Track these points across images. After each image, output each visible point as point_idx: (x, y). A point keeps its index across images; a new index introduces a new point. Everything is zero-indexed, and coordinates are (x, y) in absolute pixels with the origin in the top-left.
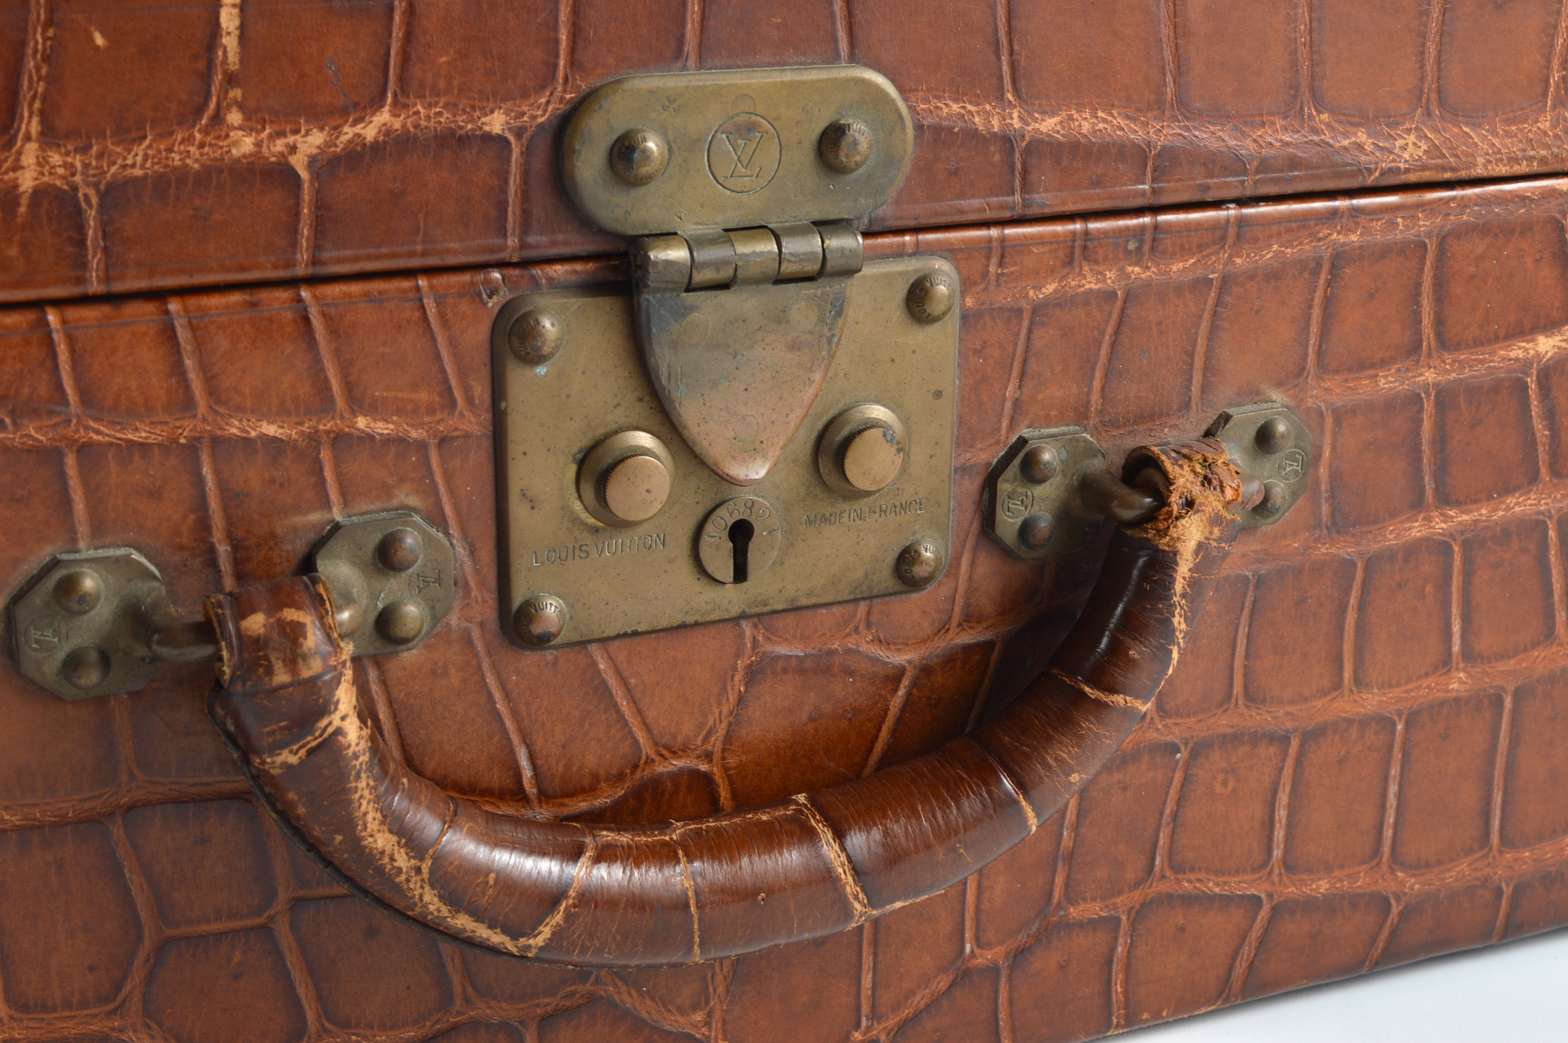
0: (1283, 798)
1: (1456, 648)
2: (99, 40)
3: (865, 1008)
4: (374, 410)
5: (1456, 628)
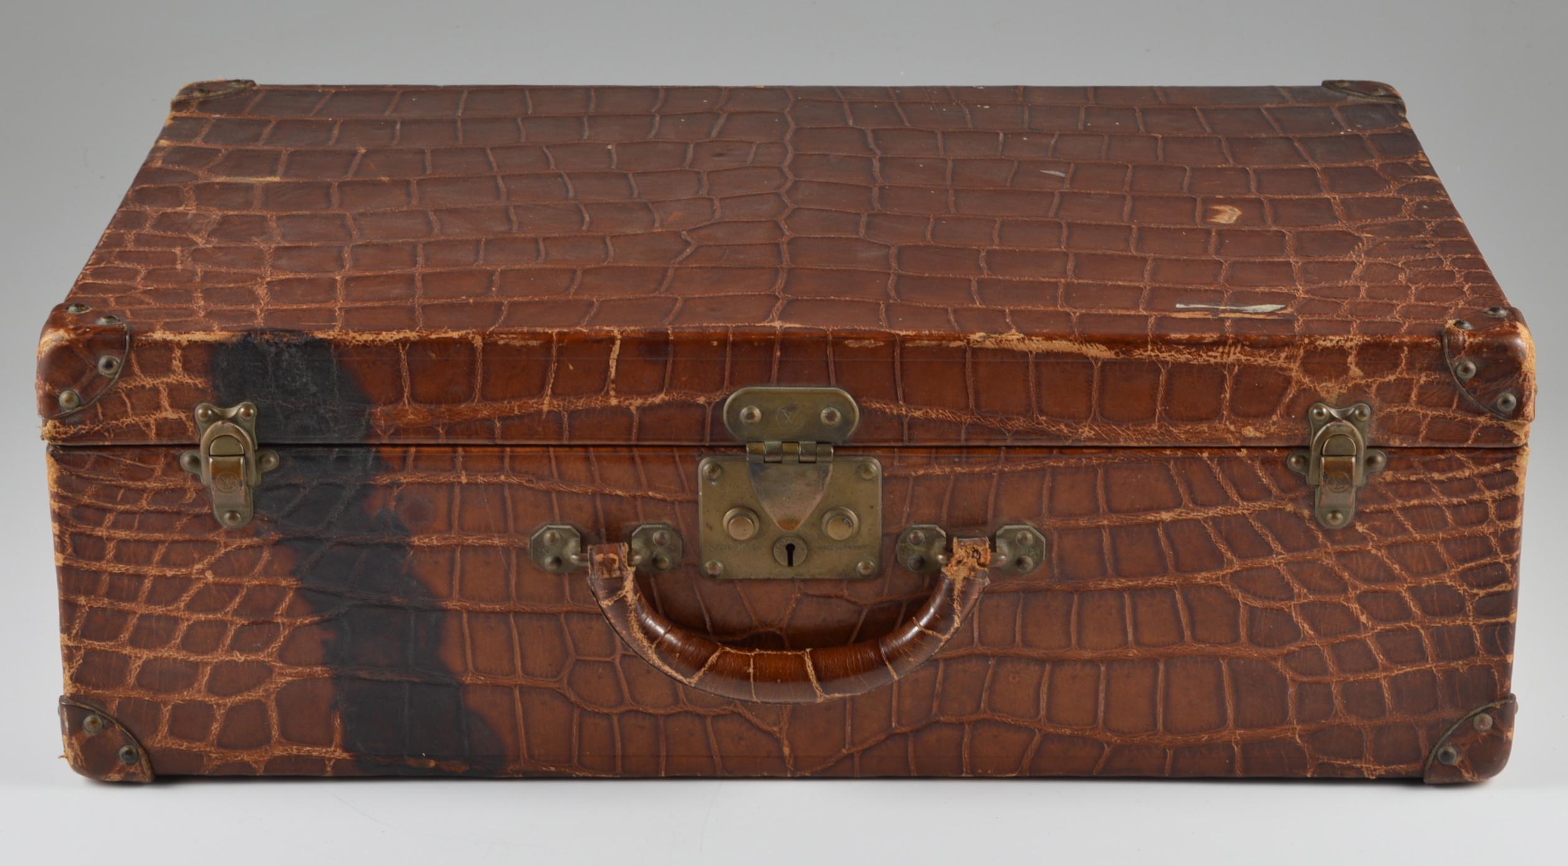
0: (1044, 689)
1: (1130, 637)
2: (571, 367)
3: (848, 740)
4: (655, 489)
5: (1130, 630)
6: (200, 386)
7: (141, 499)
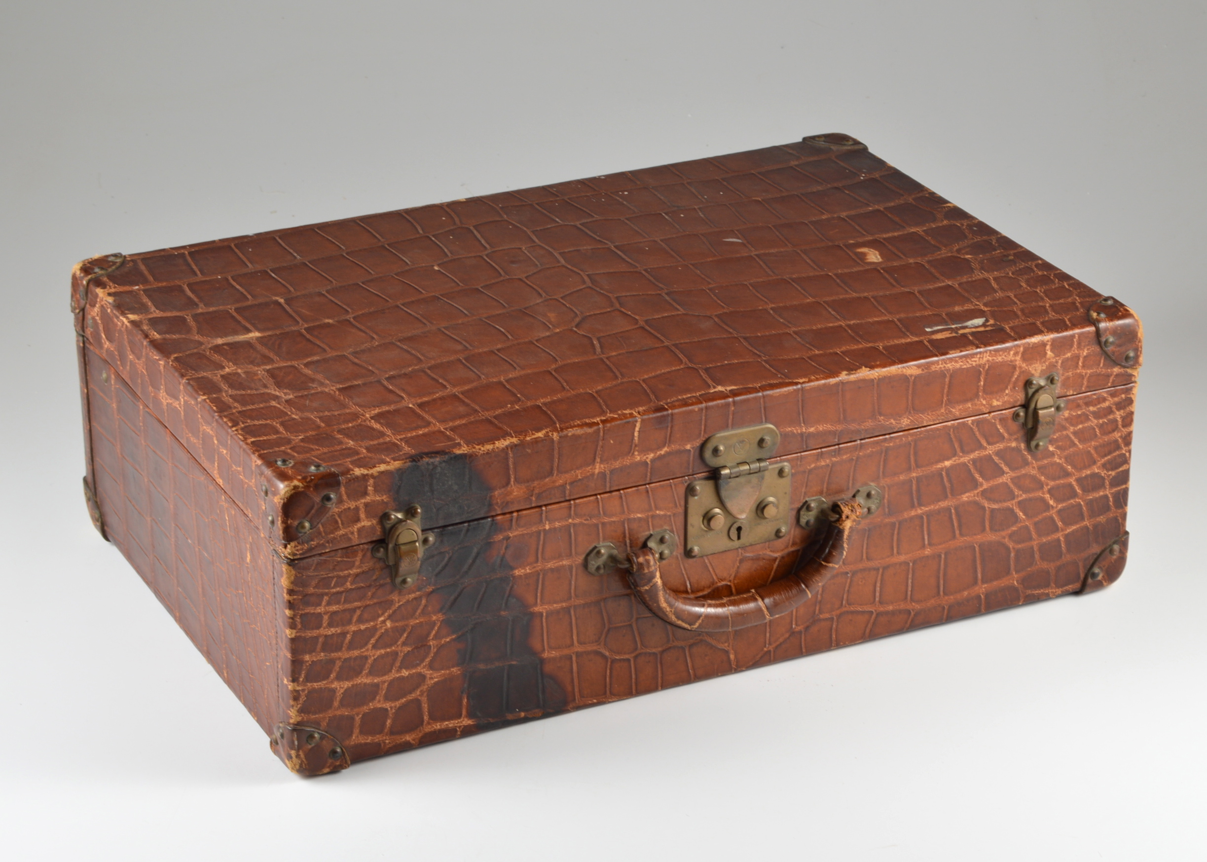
0: (878, 585)
1: (926, 542)
2: (612, 442)
3: (767, 642)
4: (660, 509)
5: (926, 537)
6: (385, 500)
7: (346, 582)
